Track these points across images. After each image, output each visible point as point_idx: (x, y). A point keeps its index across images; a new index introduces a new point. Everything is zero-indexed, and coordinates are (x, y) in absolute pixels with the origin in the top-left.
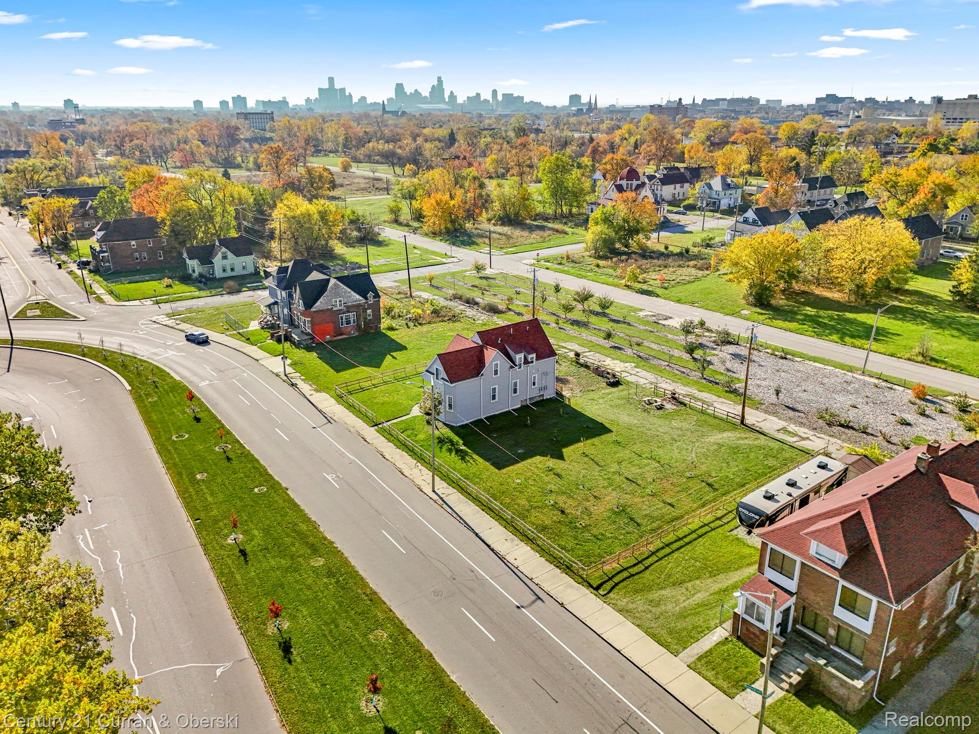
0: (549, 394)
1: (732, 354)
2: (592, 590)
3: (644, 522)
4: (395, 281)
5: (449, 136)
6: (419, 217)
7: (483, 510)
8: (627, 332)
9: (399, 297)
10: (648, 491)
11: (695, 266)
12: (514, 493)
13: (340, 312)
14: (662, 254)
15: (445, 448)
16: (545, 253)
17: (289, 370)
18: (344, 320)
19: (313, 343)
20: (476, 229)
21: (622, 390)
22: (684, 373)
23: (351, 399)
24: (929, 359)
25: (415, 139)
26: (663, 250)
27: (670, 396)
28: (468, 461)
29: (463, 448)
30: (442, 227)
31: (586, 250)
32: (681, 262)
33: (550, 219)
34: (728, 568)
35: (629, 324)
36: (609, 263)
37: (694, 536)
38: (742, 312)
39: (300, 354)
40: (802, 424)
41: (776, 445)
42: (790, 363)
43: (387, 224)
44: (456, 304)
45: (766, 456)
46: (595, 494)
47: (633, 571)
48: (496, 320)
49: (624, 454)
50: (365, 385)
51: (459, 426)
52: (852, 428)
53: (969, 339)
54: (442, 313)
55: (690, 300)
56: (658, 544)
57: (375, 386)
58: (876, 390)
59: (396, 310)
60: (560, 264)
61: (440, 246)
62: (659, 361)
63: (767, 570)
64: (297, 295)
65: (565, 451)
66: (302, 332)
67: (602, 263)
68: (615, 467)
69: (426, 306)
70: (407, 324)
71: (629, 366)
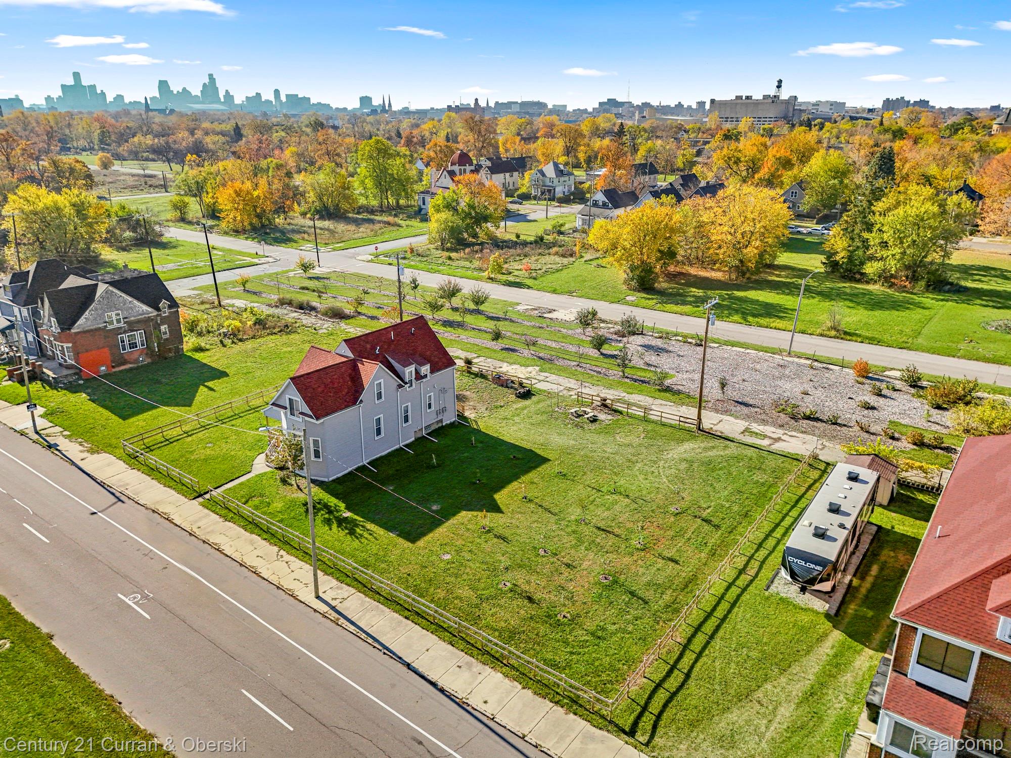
0: (449, 418)
1: (641, 346)
2: (627, 738)
3: (649, 595)
4: (193, 289)
5: (234, 130)
6: (213, 213)
7: (406, 618)
8: (513, 329)
9: (203, 307)
10: (634, 543)
11: (557, 253)
12: (448, 579)
13: (118, 331)
14: (516, 243)
15: (319, 519)
16: (383, 247)
17: (41, 423)
18: (127, 343)
19: (80, 378)
20: (289, 224)
21: (538, 402)
22: (600, 373)
23: (153, 458)
24: (842, 333)
25: (192, 133)
26: (515, 239)
27: (599, 404)
28: (361, 535)
29: (348, 514)
30: (246, 224)
31: (430, 243)
32: (540, 251)
33: (377, 211)
34: (796, 651)
35: (511, 321)
36: (462, 254)
38: (627, 298)
39: (59, 397)
43: (170, 224)
44: (285, 312)
45: (750, 469)
46: (565, 560)
47: (671, 685)
48: (345, 327)
49: (578, 491)
50: (170, 434)
51: (334, 481)
52: (820, 420)
54: (269, 324)
55: (566, 290)
56: (684, 629)
57: (188, 434)
58: (813, 372)
59: (202, 325)
60: (404, 258)
61: (246, 246)
62: (566, 361)
63: (914, 668)
64: (46, 310)
65: (500, 497)
66: (60, 364)
67: (454, 255)
68: (575, 513)
69: (245, 316)
70: (221, 342)
71: (533, 371)
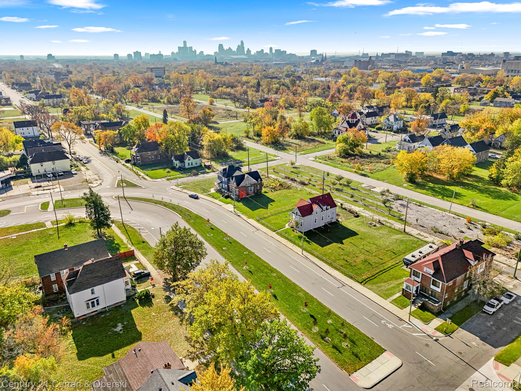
0: (334, 220)
1: (400, 204)
2: (360, 283)
3: (373, 264)
8: (359, 194)
10: (374, 255)
11: (383, 162)
12: (329, 255)
13: (248, 187)
14: (369, 156)
15: (302, 240)
16: (317, 154)
18: (250, 190)
19: (240, 199)
20: (285, 141)
21: (360, 219)
22: (382, 212)
23: (263, 221)
24: (476, 207)
26: (369, 153)
27: (378, 221)
28: (311, 244)
29: (308, 240)
30: (270, 141)
31: (336, 153)
32: (378, 160)
33: (316, 135)
34: (401, 277)
35: (359, 191)
36: (347, 160)
37: (389, 268)
38: (404, 185)
39: (236, 203)
40: (425, 232)
41: (416, 239)
42: (422, 208)
43: (245, 138)
44: (288, 181)
45: (413, 243)
46: (356, 255)
47: (371, 278)
48: (305, 188)
49: (365, 242)
50: (265, 216)
51: (305, 232)
52: (443, 234)
53: (492, 198)
54: (283, 185)
55: (382, 179)
56: (378, 271)
57: (269, 216)
58: (453, 219)
60: (325, 160)
61: (270, 151)
62: (372, 207)
63: (413, 276)
64: (233, 180)
65: (344, 241)
67: (343, 160)
68: (362, 247)
69: (276, 182)
70: (271, 190)
71: (361, 209)
